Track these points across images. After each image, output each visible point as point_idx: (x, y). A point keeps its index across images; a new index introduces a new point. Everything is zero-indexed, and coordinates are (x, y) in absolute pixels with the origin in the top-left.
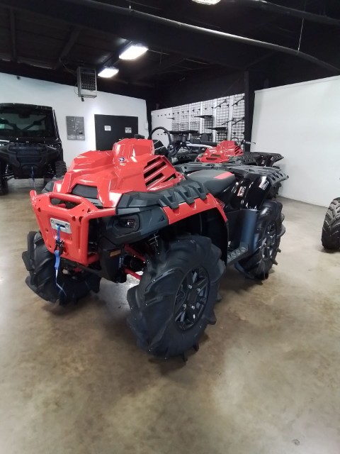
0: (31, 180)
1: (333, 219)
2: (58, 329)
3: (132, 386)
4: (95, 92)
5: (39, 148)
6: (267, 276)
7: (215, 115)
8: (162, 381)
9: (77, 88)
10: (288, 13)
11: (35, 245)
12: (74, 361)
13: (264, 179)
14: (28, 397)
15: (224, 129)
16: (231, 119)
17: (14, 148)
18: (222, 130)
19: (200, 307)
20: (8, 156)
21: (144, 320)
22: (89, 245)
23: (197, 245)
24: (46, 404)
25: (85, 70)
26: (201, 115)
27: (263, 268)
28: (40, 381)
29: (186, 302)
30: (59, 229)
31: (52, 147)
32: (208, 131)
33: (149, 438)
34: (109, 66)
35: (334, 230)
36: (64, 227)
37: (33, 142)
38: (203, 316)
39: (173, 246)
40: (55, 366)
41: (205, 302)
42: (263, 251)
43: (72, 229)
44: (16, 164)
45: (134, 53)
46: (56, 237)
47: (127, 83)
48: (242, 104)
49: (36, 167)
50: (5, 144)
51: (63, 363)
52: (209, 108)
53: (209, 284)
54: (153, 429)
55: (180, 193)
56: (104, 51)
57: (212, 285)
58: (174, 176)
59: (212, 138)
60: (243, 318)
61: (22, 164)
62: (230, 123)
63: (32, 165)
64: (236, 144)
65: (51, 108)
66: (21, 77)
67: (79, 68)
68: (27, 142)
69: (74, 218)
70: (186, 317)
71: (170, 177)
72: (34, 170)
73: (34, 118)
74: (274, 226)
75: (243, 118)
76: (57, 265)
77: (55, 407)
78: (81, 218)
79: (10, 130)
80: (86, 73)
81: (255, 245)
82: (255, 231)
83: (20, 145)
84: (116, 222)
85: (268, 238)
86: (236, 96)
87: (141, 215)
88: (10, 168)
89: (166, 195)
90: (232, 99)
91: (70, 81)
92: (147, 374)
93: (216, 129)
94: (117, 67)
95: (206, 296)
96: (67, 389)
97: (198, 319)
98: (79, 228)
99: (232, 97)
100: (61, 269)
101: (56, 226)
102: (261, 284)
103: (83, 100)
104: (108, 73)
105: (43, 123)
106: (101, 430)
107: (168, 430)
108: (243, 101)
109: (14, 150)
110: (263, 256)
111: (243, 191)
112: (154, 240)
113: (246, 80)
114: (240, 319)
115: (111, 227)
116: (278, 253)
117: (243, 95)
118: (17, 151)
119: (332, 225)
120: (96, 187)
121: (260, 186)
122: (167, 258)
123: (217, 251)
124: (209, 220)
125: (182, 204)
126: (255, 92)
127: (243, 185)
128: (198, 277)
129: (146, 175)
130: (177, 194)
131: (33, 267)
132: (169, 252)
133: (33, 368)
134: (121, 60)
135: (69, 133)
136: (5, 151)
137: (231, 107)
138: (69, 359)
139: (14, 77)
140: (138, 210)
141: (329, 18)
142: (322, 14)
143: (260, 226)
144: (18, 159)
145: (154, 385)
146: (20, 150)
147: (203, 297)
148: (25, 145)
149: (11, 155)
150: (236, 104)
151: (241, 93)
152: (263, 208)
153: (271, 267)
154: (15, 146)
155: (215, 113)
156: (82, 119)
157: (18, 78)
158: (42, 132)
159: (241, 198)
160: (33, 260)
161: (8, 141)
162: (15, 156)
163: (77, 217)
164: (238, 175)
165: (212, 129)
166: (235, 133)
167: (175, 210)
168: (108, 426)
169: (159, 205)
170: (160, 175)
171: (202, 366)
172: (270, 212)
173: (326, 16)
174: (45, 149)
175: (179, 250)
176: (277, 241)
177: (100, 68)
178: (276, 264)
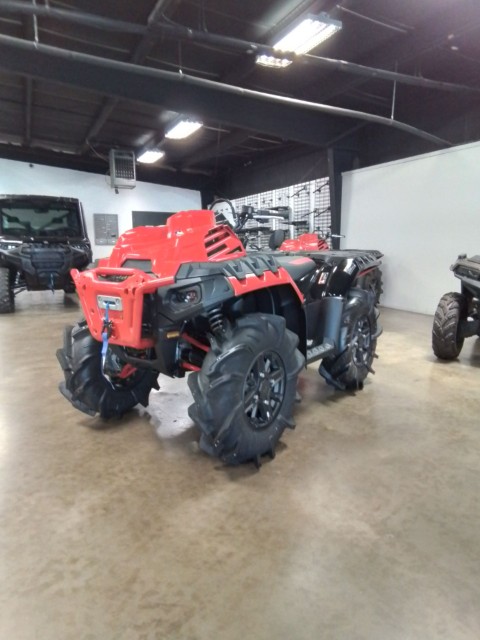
0: (50, 292)
1: (444, 318)
2: (99, 443)
3: (193, 491)
4: (133, 182)
5: (60, 250)
6: (361, 386)
7: (291, 206)
8: (232, 486)
9: (108, 177)
10: (374, 74)
11: (73, 340)
12: (122, 471)
13: (350, 262)
14: (69, 504)
15: (304, 223)
16: (312, 210)
17: (29, 250)
18: (302, 225)
19: (275, 406)
20: (20, 260)
21: (209, 407)
22: (143, 327)
23: (270, 325)
24: (93, 509)
25: (121, 154)
26: (274, 206)
27: (355, 373)
28: (82, 490)
29: (258, 393)
30: (108, 307)
31: (78, 249)
32: (285, 227)
33: (217, 535)
34: (151, 148)
35: (447, 332)
36: (113, 303)
37: (53, 243)
38: (279, 417)
39: (241, 322)
40: (99, 476)
41: (281, 398)
42: (354, 351)
43: (124, 305)
44: (30, 270)
45: (184, 129)
46: (104, 318)
47: (174, 170)
48: (326, 190)
49: (57, 275)
50: (17, 245)
51: (109, 474)
52: (284, 198)
53: (285, 378)
54: (222, 528)
55: (247, 263)
56: (145, 129)
57: (289, 378)
58: (239, 249)
59: (289, 235)
60: (330, 428)
61: (39, 271)
62: (312, 215)
63: (51, 272)
64: (319, 237)
65: (77, 200)
66: (35, 165)
67: (113, 151)
68: (46, 242)
69: (127, 291)
70: (259, 414)
71: (235, 250)
72: (55, 278)
73: (53, 214)
74: (367, 322)
75: (329, 209)
76: (104, 350)
77: (103, 512)
78: (134, 289)
79: (21, 229)
80: (121, 157)
81: (343, 342)
82: (342, 325)
83: (36, 247)
84: (174, 296)
85: (360, 338)
86: (318, 180)
87: (202, 285)
88: (22, 277)
89: (232, 265)
90: (313, 185)
91: (101, 168)
92: (213, 481)
93: (294, 223)
94: (162, 149)
95: (282, 392)
96: (115, 496)
97: (274, 418)
98: (132, 301)
99: (313, 182)
100: (109, 355)
101: (105, 304)
102: (354, 395)
103: (117, 192)
104: (151, 157)
105: (65, 220)
106: (160, 529)
107: (239, 527)
108: (328, 186)
109: (28, 253)
110: (355, 359)
111: (325, 278)
112: (218, 325)
113: (330, 160)
114: (326, 429)
115: (167, 302)
116: (375, 359)
117: (327, 178)
118: (32, 254)
119: (443, 325)
120: (150, 260)
121: (345, 270)
122: (234, 336)
123: (293, 337)
124: (284, 304)
125: (250, 275)
126: (343, 174)
127: (324, 271)
128: (271, 367)
129: (208, 244)
130: (243, 265)
131: (70, 366)
132: (236, 330)
133: (73, 479)
134: (168, 139)
135: (98, 236)
136: (17, 254)
137: (312, 196)
138: (116, 470)
139: (26, 165)
140: (199, 280)
141: (426, 80)
142: (418, 76)
143: (348, 319)
144: (33, 264)
145: (221, 490)
146: (35, 253)
147: (278, 393)
148: (43, 246)
149: (24, 260)
150: (319, 190)
151: (324, 176)
152: (350, 298)
153: (366, 376)
154: (30, 247)
155: (292, 204)
156: (116, 217)
157: (31, 166)
158: (65, 231)
159: (323, 287)
160: (70, 357)
161: (20, 242)
162: (29, 261)
163: (130, 290)
164: (319, 262)
165: (288, 223)
166: (319, 228)
167: (242, 280)
168: (168, 526)
169: (223, 274)
170: (223, 247)
171: (279, 472)
172: (360, 304)
173: (422, 78)
174: (68, 251)
175: (247, 327)
176: (373, 343)
177: (139, 150)
178: (373, 372)
